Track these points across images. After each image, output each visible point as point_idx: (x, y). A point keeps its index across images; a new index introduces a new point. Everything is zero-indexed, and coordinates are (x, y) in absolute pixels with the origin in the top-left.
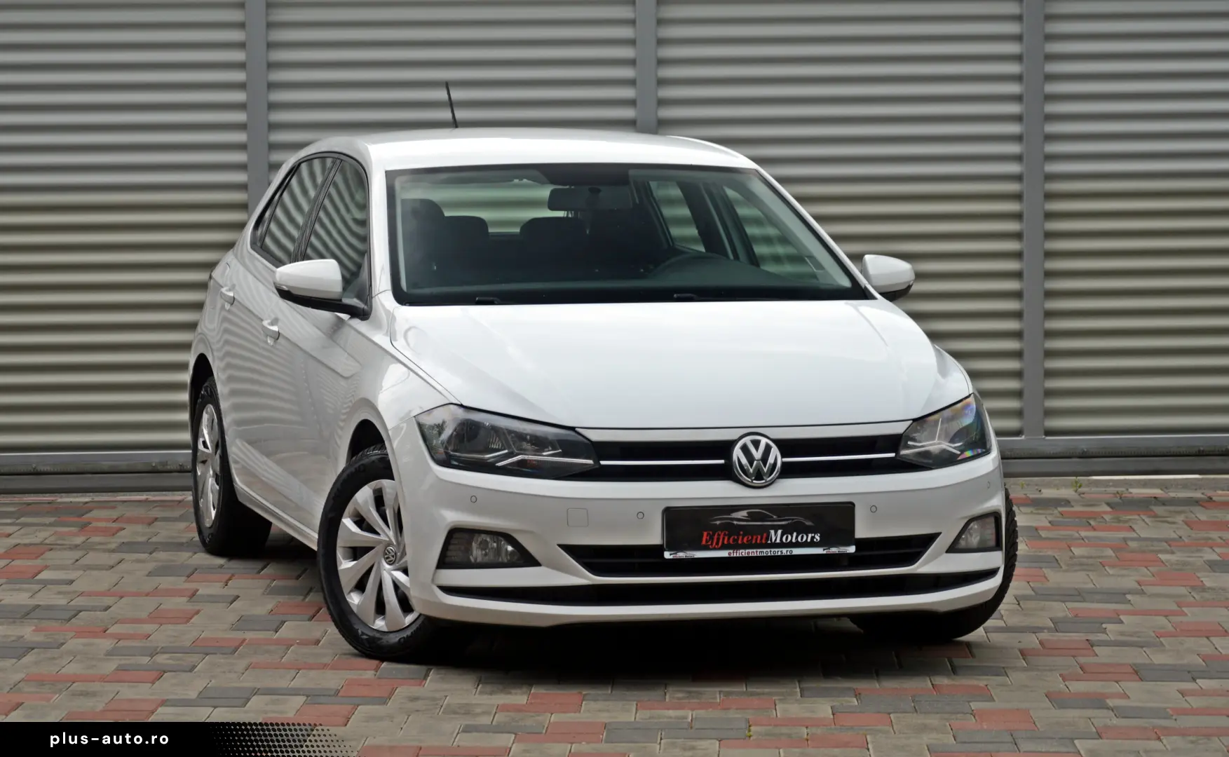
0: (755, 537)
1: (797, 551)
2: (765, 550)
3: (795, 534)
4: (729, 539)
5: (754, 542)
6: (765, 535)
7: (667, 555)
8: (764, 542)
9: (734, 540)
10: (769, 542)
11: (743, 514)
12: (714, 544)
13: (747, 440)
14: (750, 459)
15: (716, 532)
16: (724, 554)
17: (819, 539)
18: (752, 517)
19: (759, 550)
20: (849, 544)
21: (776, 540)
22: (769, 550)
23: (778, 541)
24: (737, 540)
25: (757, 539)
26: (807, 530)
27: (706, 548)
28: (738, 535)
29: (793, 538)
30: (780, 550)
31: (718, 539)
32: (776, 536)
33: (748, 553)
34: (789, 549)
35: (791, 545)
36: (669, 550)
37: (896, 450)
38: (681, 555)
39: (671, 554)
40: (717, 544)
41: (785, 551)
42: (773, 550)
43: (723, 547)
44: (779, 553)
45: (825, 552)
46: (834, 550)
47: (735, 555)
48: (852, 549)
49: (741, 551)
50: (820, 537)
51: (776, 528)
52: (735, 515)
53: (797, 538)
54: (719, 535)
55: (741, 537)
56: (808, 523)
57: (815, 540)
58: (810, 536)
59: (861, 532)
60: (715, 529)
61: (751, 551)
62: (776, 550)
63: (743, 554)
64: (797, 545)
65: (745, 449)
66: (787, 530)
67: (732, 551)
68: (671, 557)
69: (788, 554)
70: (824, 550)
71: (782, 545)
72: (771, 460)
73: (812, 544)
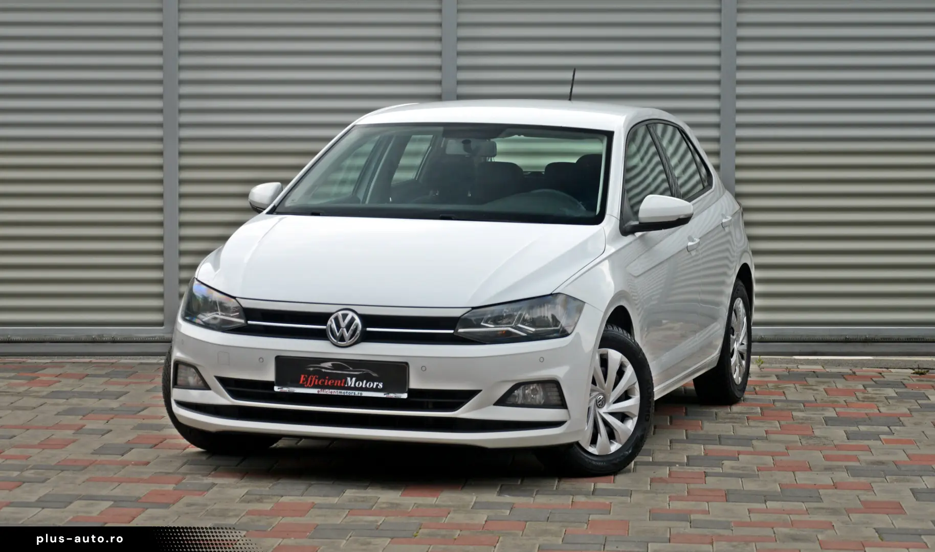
0: (336, 382)
1: (366, 394)
2: (343, 391)
3: (365, 382)
4: (318, 382)
5: (335, 385)
6: (344, 381)
7: (276, 389)
8: (342, 385)
9: (322, 382)
10: (346, 386)
11: (328, 365)
12: (308, 384)
13: (340, 313)
14: (338, 327)
15: (310, 375)
16: (314, 391)
17: (381, 386)
18: (335, 367)
19: (339, 391)
20: (403, 392)
21: (351, 384)
22: (346, 391)
23: (353, 385)
24: (324, 382)
25: (338, 383)
26: (373, 380)
27: (302, 386)
28: (325, 379)
29: (363, 384)
30: (354, 392)
31: (311, 381)
32: (351, 382)
33: (331, 392)
34: (360, 392)
35: (361, 389)
36: (278, 385)
38: (285, 389)
39: (279, 389)
40: (310, 384)
41: (357, 393)
42: (348, 391)
43: (314, 387)
44: (353, 394)
45: (385, 396)
46: (392, 395)
47: (322, 393)
48: (405, 396)
49: (326, 390)
50: (383, 385)
51: (352, 376)
52: (323, 365)
53: (366, 384)
54: (312, 378)
55: (327, 381)
56: (375, 375)
57: (379, 387)
58: (375, 384)
60: (309, 373)
61: (333, 391)
62: (351, 392)
63: (328, 392)
64: (366, 389)
65: (336, 319)
66: (359, 378)
67: (320, 390)
68: (279, 390)
69: (359, 395)
70: (385, 394)
71: (355, 389)
73: (377, 390)
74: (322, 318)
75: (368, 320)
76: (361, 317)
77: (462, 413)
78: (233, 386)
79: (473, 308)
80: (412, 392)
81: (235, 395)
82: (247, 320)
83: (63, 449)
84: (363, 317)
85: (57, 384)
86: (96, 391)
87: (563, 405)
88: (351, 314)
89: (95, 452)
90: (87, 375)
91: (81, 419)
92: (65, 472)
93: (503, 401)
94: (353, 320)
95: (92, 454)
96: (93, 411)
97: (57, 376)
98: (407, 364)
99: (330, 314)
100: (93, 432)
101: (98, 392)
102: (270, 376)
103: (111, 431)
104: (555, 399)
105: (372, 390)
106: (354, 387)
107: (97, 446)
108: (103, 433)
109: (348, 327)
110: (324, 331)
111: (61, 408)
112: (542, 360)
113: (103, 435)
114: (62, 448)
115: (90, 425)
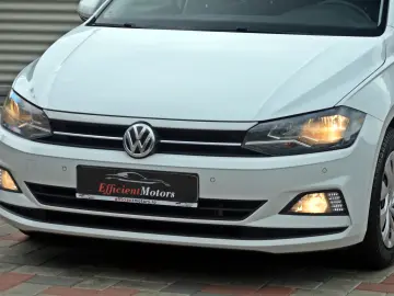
7: (78, 196)
11: (125, 174)
14: (134, 140)
16: (113, 199)
27: (101, 194)
29: (157, 193)
32: (146, 191)
35: (155, 198)
37: (241, 141)
38: (86, 197)
41: (151, 202)
43: (112, 195)
46: (183, 204)
48: (195, 205)
51: (146, 186)
52: (120, 174)
56: (168, 185)
59: (203, 194)
66: (153, 188)
71: (149, 197)
72: (147, 141)
73: (169, 199)
74: (120, 130)
75: (160, 132)
76: (154, 129)
77: (250, 222)
78: (40, 191)
79: (260, 122)
80: (202, 202)
81: (41, 199)
82: (53, 130)
84: (156, 130)
87: (345, 212)
88: (145, 127)
93: (287, 210)
94: (147, 133)
98: (196, 175)
99: (127, 127)
102: (73, 185)
104: (338, 207)
105: (164, 199)
106: (148, 195)
109: (143, 140)
110: (121, 141)
112: (325, 171)
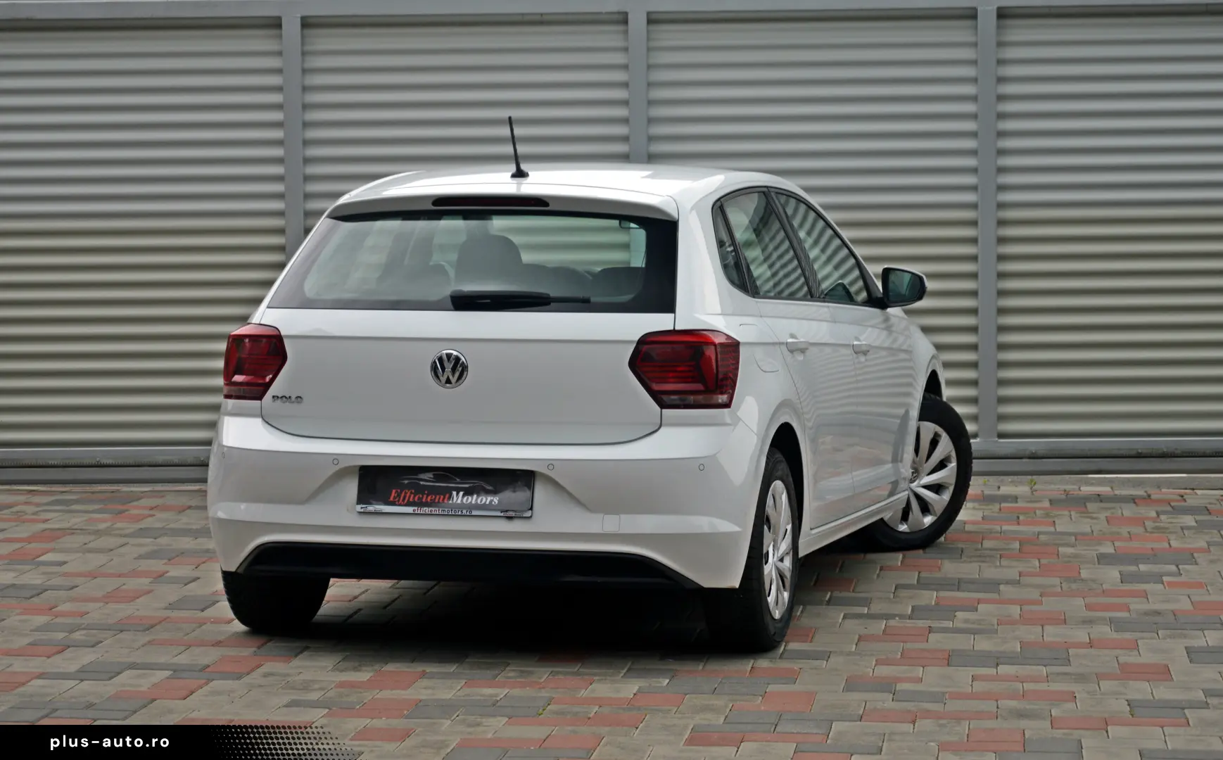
83: (132, 603)
85: (150, 519)
86: (194, 527)
89: (171, 607)
90: (190, 507)
91: (165, 564)
92: (124, 632)
95: (166, 609)
96: (183, 553)
97: (150, 510)
100: (175, 580)
101: (197, 529)
103: (199, 578)
107: (173, 598)
108: (186, 582)
111: (143, 550)
113: (186, 585)
114: (129, 602)
115: (174, 572)
